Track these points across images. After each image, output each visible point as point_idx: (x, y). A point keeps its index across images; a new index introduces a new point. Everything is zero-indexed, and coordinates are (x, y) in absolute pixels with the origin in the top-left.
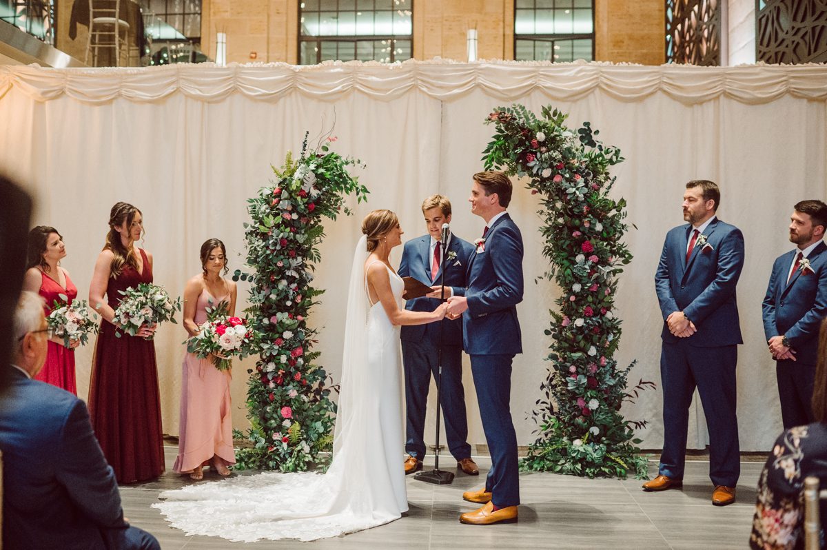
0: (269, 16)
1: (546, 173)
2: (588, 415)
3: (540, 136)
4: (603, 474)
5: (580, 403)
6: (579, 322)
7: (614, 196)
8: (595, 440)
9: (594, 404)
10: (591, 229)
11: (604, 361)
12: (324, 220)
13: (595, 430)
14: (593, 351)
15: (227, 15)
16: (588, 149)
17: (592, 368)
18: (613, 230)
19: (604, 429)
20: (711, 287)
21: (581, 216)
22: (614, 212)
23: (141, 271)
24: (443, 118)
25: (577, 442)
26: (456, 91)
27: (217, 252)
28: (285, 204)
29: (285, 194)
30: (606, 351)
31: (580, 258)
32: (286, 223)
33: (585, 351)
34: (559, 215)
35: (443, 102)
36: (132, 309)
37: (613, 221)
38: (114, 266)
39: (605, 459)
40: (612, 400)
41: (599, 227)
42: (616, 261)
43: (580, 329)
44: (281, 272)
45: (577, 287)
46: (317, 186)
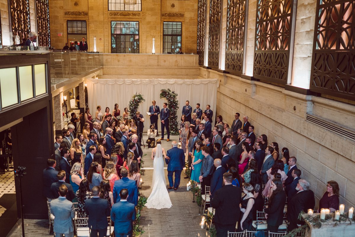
0: (104, 29)
1: (168, 98)
2: (173, 128)
3: (167, 93)
4: (175, 135)
5: (172, 126)
6: (172, 116)
7: (177, 100)
8: (174, 131)
9: (174, 126)
10: (174, 105)
11: (175, 121)
13: (174, 130)
14: (174, 120)
15: (93, 29)
16: (173, 94)
17: (174, 122)
18: (177, 104)
19: (175, 129)
20: (189, 114)
21: (172, 103)
22: (176, 102)
23: (118, 112)
24: (154, 87)
25: (172, 131)
26: (156, 84)
27: (126, 109)
28: (135, 102)
29: (134, 101)
30: (176, 120)
31: (172, 108)
32: (135, 105)
33: (173, 120)
34: (170, 103)
35: (154, 85)
36: (118, 117)
37: (177, 103)
38: (115, 111)
39: (175, 133)
40: (176, 126)
41: (175, 105)
42: (177, 108)
43: (172, 117)
44: (134, 111)
45: (172, 112)
46: (138, 100)
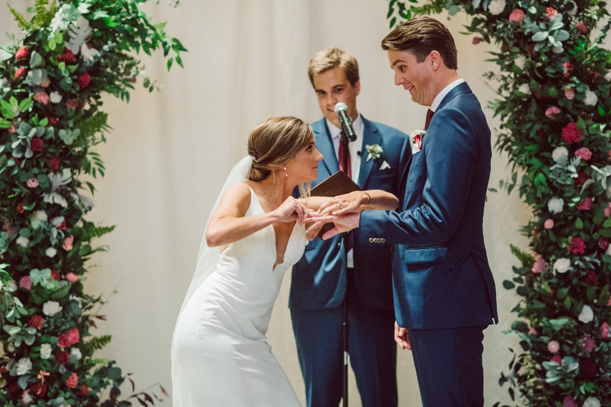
1: (497, 6)
6: (562, 265)
10: (578, 102)
12: (108, 102)
14: (587, 315)
17: (586, 343)
21: (559, 80)
28: (38, 77)
29: (36, 59)
31: (560, 153)
33: (573, 314)
34: (521, 79)
41: (591, 99)
43: (564, 277)
44: (35, 197)
45: (556, 205)
46: (92, 42)
